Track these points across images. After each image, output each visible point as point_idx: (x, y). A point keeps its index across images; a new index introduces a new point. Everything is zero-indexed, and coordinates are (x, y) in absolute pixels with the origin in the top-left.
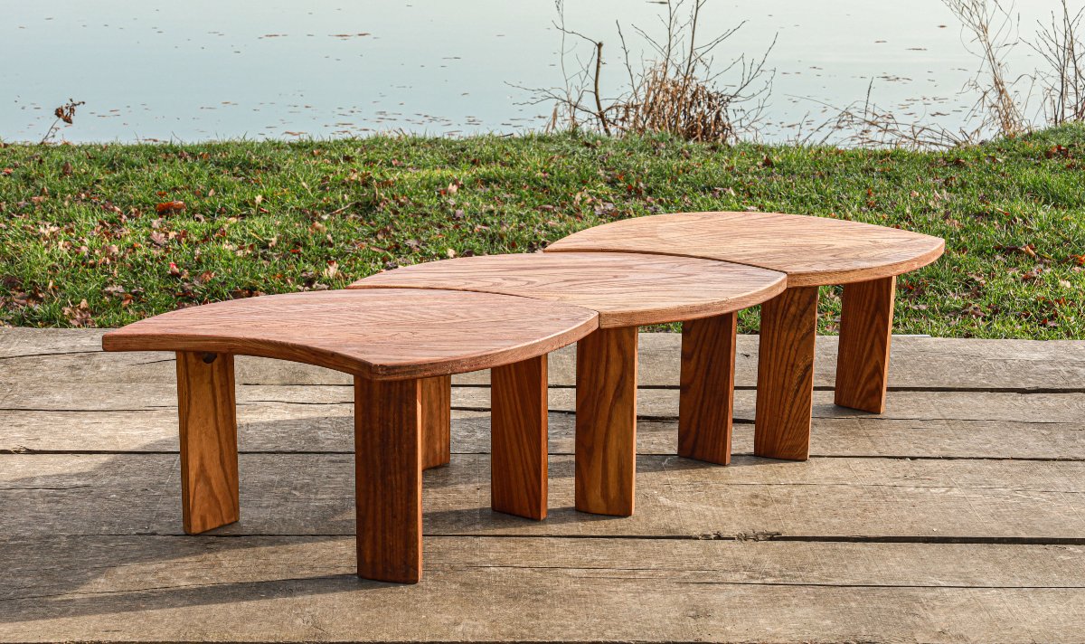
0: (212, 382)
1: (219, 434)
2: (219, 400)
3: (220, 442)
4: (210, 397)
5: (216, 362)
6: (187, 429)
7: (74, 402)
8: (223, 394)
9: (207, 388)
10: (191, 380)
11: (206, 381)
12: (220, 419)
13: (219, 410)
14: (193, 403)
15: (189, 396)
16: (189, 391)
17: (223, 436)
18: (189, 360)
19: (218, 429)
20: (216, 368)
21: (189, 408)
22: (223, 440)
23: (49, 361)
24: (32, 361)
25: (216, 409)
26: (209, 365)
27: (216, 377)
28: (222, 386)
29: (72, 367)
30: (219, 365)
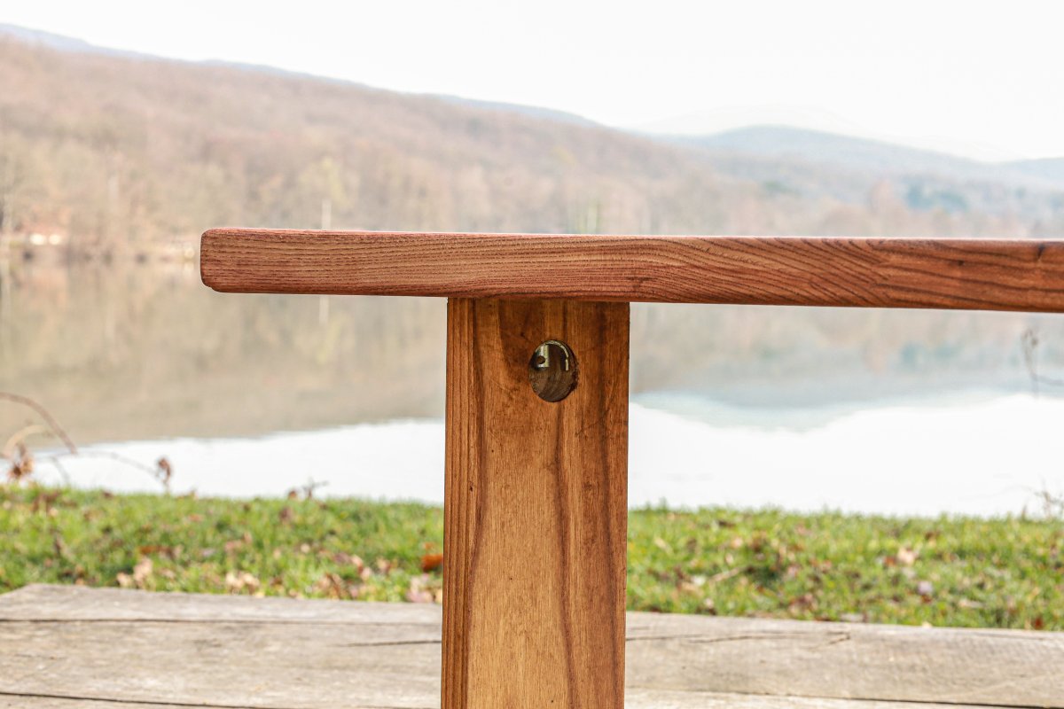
0: (556, 465)
1: (568, 646)
2: (576, 533)
3: (571, 678)
4: (548, 515)
5: (576, 401)
6: (467, 609)
7: (186, 691)
8: (588, 516)
9: (539, 483)
10: (492, 443)
11: (538, 460)
12: (576, 596)
13: (575, 567)
14: (492, 520)
15: (483, 498)
16: (483, 477)
17: (582, 658)
18: (487, 374)
19: (566, 631)
20: (571, 423)
21: (478, 535)
22: (581, 670)
23: (155, 631)
24: (117, 629)
25: (564, 563)
26: (554, 406)
27: (571, 450)
28: (587, 486)
29: (200, 643)
30: (580, 414)
